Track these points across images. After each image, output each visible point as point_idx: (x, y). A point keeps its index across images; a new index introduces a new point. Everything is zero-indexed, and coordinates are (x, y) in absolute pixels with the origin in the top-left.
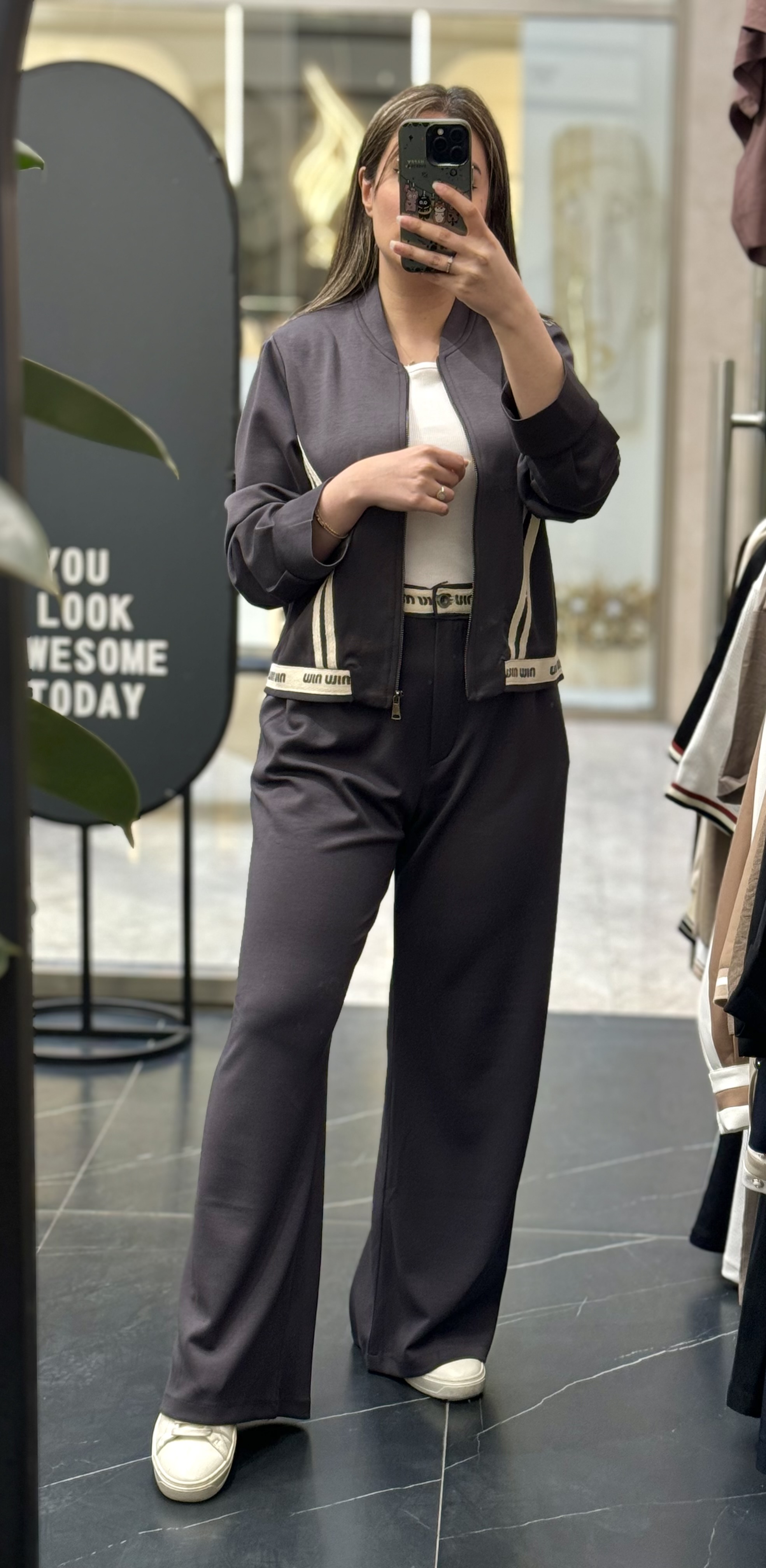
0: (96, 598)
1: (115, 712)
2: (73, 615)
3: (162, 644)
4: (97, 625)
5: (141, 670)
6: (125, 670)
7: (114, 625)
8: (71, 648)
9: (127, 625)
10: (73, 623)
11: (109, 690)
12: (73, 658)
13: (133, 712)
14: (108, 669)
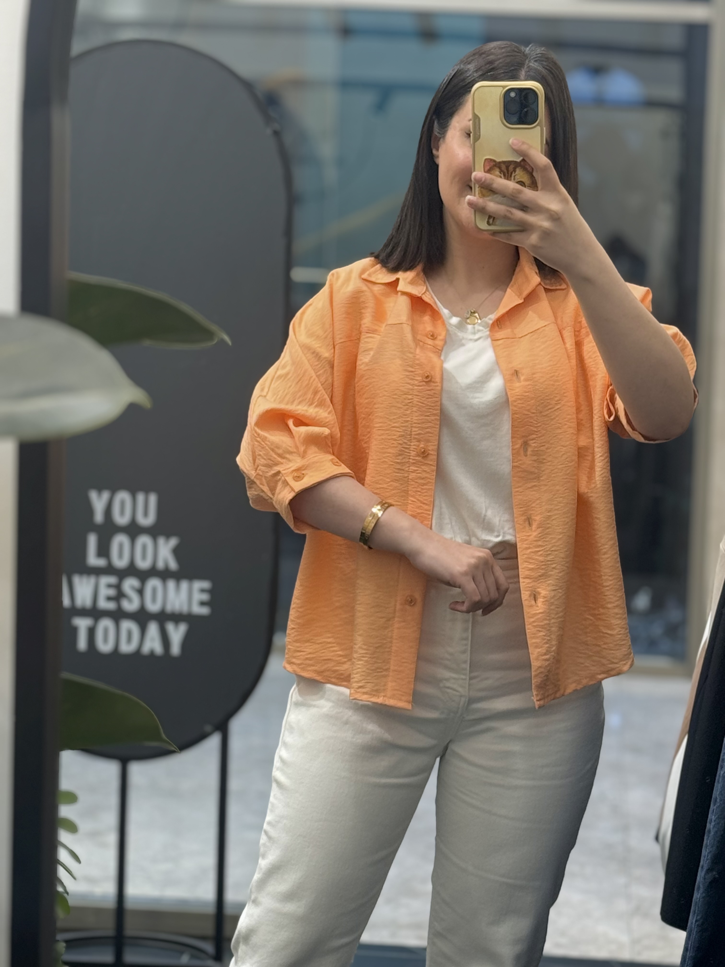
0: (144, 540)
1: (158, 649)
2: (121, 555)
3: (206, 584)
4: (143, 564)
5: (185, 609)
6: (169, 608)
7: (160, 565)
8: (118, 587)
9: (173, 565)
10: (120, 563)
11: (153, 629)
12: (120, 595)
13: (176, 649)
14: (153, 607)
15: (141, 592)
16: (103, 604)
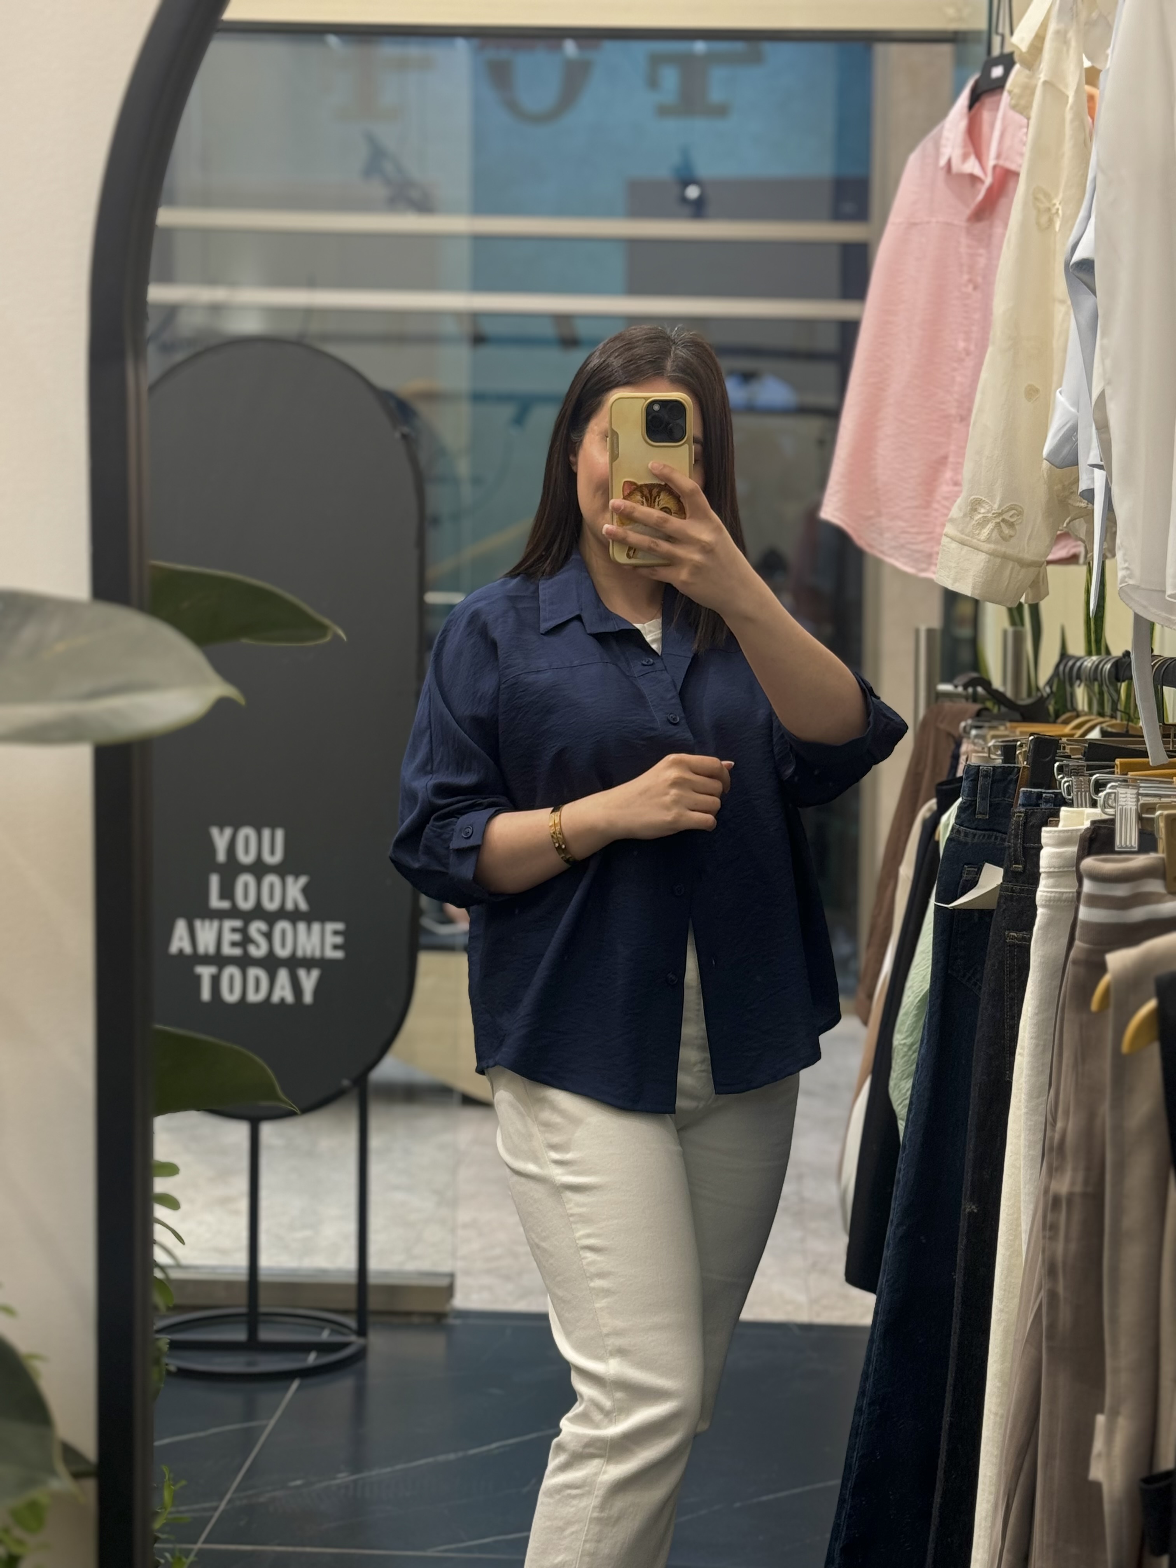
0: (271, 879)
1: (289, 997)
2: (246, 896)
3: (339, 926)
4: (271, 906)
5: (317, 954)
6: (300, 953)
7: (290, 906)
8: (244, 931)
9: (303, 906)
10: (246, 905)
11: (283, 975)
12: (246, 940)
13: (308, 997)
14: (282, 953)
15: (268, 936)
16: (228, 950)
